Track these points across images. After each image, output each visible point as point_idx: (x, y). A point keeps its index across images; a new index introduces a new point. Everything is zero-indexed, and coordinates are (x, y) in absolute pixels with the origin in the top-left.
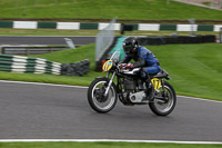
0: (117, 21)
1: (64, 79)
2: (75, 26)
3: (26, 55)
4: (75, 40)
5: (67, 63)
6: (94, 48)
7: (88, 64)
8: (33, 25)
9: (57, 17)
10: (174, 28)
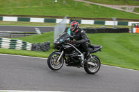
0: (68, 18)
1: (34, 53)
2: (41, 20)
3: (10, 37)
4: (41, 29)
5: (36, 43)
6: (53, 34)
7: (49, 44)
8: (15, 19)
9: (30, 14)
10: (104, 23)
